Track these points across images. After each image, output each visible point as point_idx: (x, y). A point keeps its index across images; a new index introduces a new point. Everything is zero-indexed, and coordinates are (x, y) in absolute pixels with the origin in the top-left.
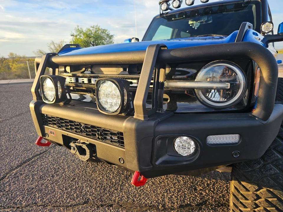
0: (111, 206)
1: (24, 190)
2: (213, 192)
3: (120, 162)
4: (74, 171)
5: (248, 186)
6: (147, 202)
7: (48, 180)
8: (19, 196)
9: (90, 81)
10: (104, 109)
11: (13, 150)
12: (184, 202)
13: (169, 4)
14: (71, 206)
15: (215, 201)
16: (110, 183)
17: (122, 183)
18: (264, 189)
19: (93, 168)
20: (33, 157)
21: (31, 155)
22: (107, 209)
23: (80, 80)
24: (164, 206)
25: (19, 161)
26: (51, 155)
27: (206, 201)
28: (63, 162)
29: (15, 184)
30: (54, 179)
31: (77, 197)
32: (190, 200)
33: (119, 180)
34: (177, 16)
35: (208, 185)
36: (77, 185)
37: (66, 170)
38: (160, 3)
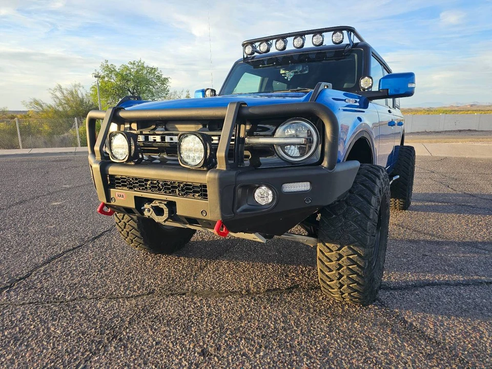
0: (184, 294)
1: (64, 286)
2: (307, 277)
3: (203, 215)
4: (128, 264)
5: (331, 246)
6: (227, 288)
7: (94, 275)
8: (59, 292)
9: (163, 139)
10: (186, 163)
11: (29, 246)
12: (272, 287)
13: (256, 46)
14: (132, 297)
15: (308, 285)
16: (180, 274)
17: (196, 274)
18: (346, 247)
19: (154, 261)
20: (64, 253)
21: (60, 250)
22: (179, 297)
23: (151, 138)
24: (248, 291)
25: (44, 257)
26: (91, 250)
27: (298, 285)
28: (110, 256)
29: (48, 280)
30: (102, 274)
31: (139, 288)
32: (279, 285)
33: (192, 271)
34: (266, 62)
35: (302, 272)
36: (136, 278)
37: (117, 264)
38: (243, 45)
